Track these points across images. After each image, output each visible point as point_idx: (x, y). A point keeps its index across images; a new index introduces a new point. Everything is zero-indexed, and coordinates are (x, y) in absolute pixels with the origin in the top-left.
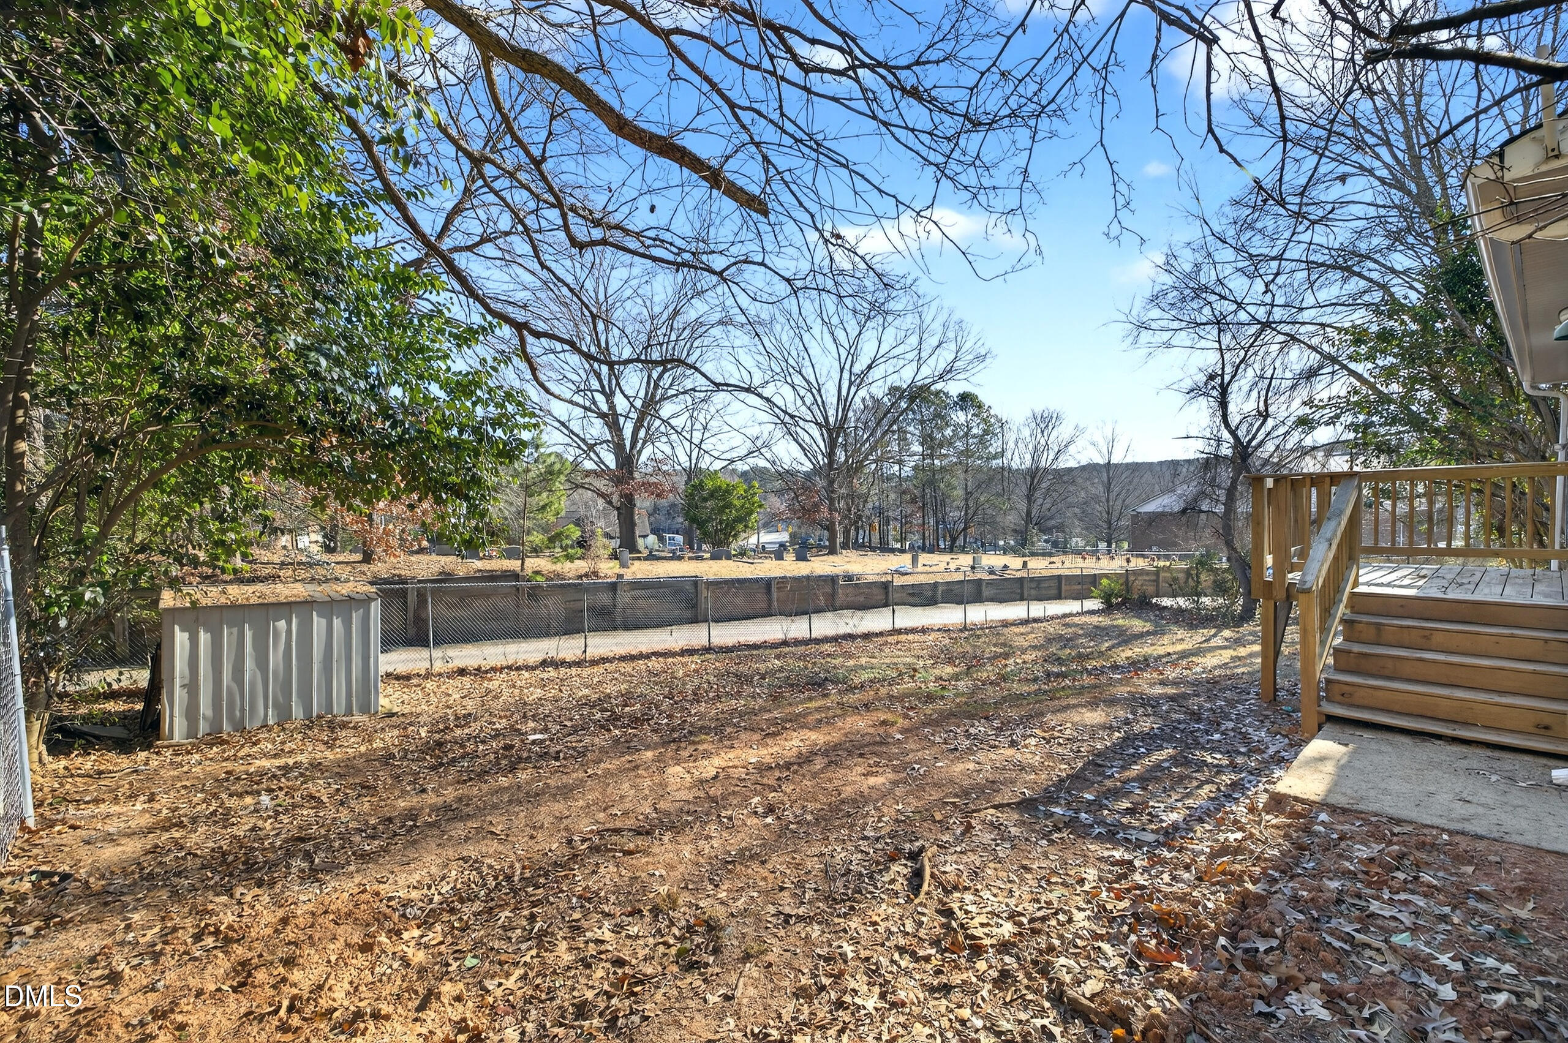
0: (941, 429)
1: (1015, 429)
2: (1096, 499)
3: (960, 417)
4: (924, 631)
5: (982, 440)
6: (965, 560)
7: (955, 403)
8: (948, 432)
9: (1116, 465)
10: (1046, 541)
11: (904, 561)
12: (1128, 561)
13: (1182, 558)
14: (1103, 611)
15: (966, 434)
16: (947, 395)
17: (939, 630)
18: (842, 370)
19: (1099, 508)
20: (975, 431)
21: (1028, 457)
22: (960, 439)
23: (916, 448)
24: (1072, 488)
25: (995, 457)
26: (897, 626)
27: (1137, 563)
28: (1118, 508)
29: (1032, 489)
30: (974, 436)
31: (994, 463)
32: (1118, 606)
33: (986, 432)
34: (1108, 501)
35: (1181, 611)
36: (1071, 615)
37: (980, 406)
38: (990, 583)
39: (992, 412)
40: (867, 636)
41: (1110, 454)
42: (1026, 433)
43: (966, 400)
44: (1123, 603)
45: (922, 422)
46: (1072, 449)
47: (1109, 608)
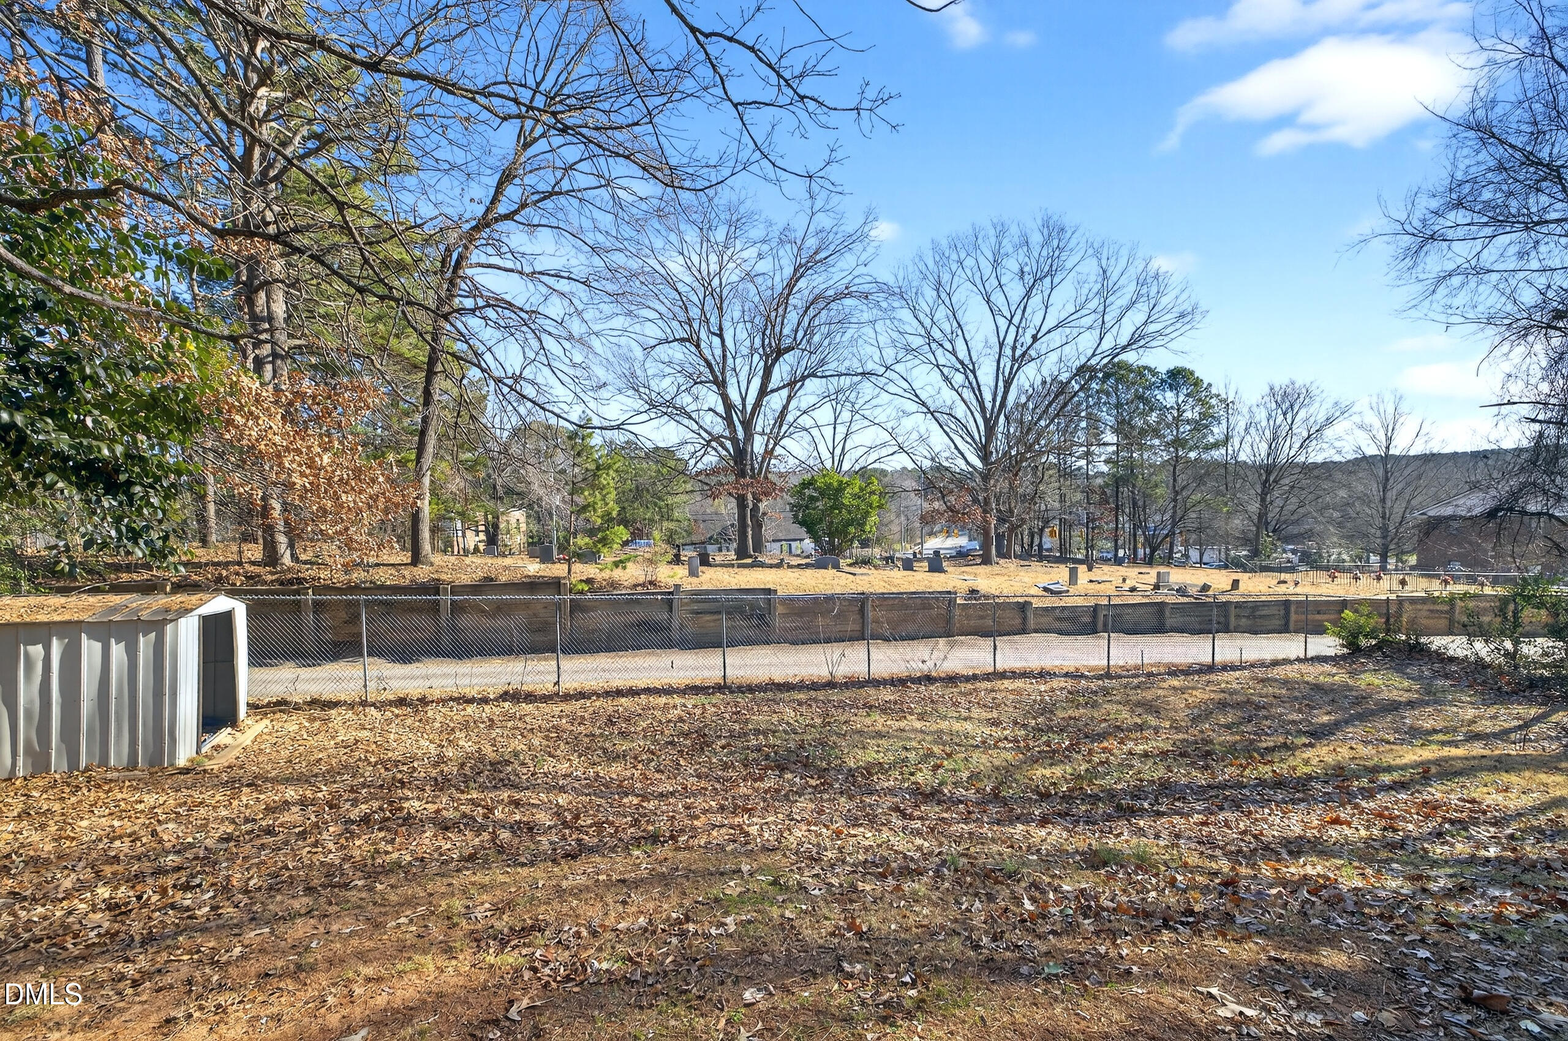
0: (1144, 414)
1: (1245, 411)
2: (1365, 500)
3: (1169, 398)
4: (1043, 675)
5: (1199, 426)
6: (1151, 575)
7: (1163, 381)
8: (1153, 418)
9: (1398, 459)
10: (1294, 552)
11: (1059, 574)
12: (1403, 583)
13: (1495, 581)
14: (1343, 657)
15: (1177, 420)
16: (1153, 372)
17: (1066, 675)
18: (1001, 345)
19: (1371, 512)
20: (1188, 415)
21: (1264, 448)
22: (1168, 426)
23: (1110, 437)
24: (1326, 485)
25: (1216, 445)
26: (1000, 667)
27: (1418, 587)
28: (1398, 509)
29: (1266, 488)
30: (1188, 422)
31: (1217, 454)
32: (1369, 652)
33: (1203, 415)
34: (1383, 500)
35: (1480, 665)
36: (1286, 661)
37: (1197, 383)
38: (1176, 607)
39: (1214, 391)
40: (952, 679)
41: (1389, 440)
42: (1261, 415)
43: (1178, 377)
44: (1379, 647)
45: (1118, 405)
46: (1328, 433)
47: (1354, 651)
